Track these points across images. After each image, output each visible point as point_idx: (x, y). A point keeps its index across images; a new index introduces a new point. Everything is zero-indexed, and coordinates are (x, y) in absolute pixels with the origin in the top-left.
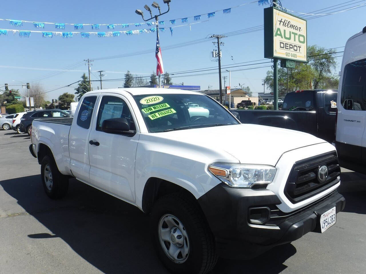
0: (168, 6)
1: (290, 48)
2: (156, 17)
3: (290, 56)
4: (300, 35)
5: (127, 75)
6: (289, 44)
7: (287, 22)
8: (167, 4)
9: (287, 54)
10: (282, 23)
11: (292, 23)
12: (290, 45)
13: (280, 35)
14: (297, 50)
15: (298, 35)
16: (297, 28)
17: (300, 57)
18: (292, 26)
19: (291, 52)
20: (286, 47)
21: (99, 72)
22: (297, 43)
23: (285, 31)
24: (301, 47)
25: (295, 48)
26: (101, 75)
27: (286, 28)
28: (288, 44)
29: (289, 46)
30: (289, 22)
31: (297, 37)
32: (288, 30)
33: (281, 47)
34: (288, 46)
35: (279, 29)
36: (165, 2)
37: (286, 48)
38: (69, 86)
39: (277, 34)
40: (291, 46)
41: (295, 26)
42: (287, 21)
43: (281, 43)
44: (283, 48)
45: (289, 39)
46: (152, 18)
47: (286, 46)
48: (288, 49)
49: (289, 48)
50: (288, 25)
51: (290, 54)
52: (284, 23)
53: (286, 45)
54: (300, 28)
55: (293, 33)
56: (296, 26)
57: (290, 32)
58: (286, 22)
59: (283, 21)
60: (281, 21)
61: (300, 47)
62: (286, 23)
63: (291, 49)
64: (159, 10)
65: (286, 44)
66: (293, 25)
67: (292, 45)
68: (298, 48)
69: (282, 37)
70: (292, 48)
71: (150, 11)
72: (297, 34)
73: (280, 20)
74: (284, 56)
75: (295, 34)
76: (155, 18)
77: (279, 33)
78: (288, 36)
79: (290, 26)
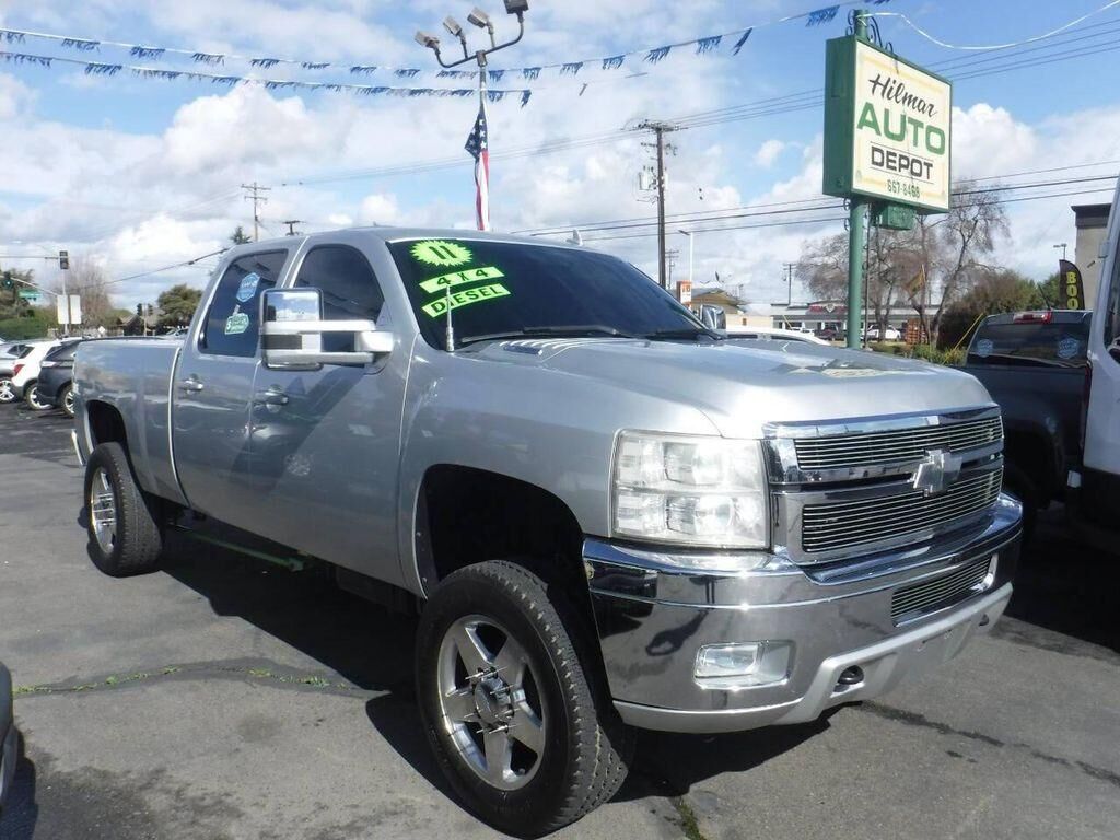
0: (521, 22)
1: (901, 166)
2: (480, 56)
3: (902, 192)
4: (931, 129)
6: (898, 153)
7: (895, 87)
8: (515, 16)
9: (892, 185)
10: (879, 88)
11: (909, 89)
12: (902, 157)
13: (874, 125)
14: (920, 175)
15: (925, 126)
16: (922, 104)
17: (929, 195)
18: (909, 99)
19: (902, 181)
20: (890, 164)
22: (921, 152)
23: (887, 112)
24: (931, 165)
25: (916, 167)
27: (891, 105)
28: (895, 155)
29: (897, 159)
30: (901, 84)
31: (922, 133)
32: (898, 110)
33: (874, 163)
34: (894, 162)
35: (869, 107)
36: (510, 11)
37: (888, 167)
38: (191, 263)
39: (863, 123)
40: (904, 162)
41: (916, 99)
42: (895, 82)
43: (874, 149)
44: (881, 164)
45: (900, 137)
46: (467, 59)
47: (889, 160)
48: (894, 168)
49: (897, 165)
50: (896, 96)
51: (901, 186)
52: (885, 87)
53: (891, 157)
54: (932, 106)
55: (912, 121)
56: (921, 101)
57: (903, 117)
58: (891, 84)
59: (883, 81)
60: (876, 82)
61: (929, 165)
62: (892, 88)
63: (902, 169)
64: (491, 33)
65: (889, 153)
66: (911, 96)
67: (907, 159)
68: (925, 168)
69: (878, 133)
70: (906, 167)
71: (463, 38)
72: (921, 125)
73: (875, 79)
74: (881, 190)
75: (918, 124)
77: (869, 117)
78: (895, 128)
79: (904, 99)
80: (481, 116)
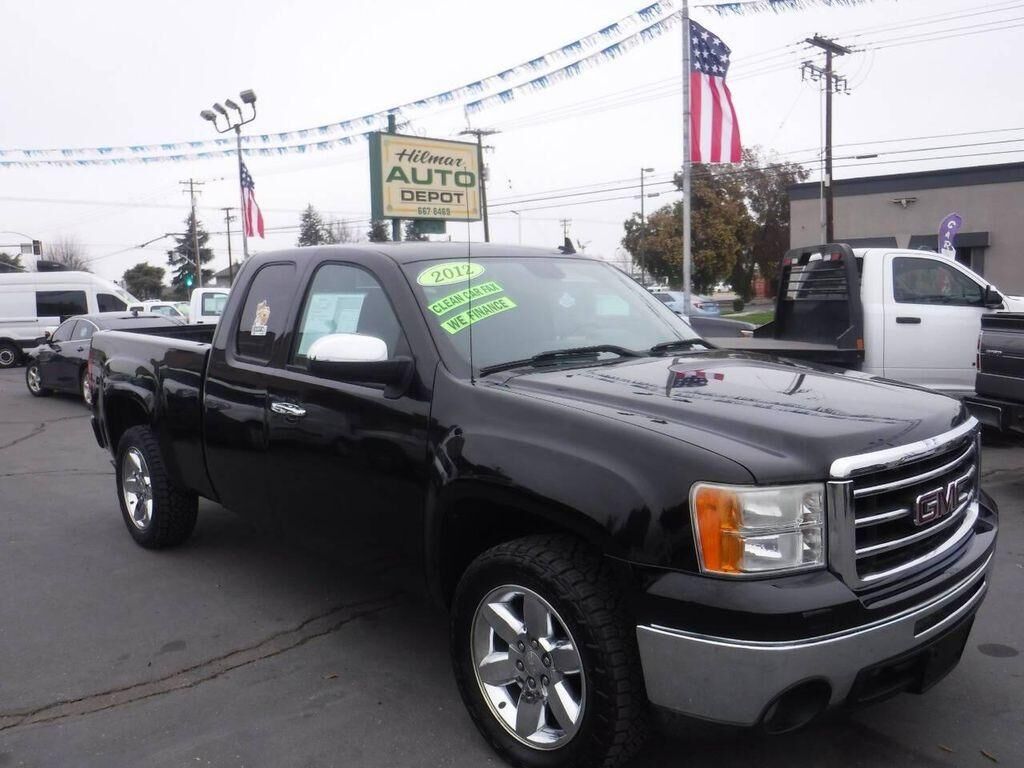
0: (254, 107)
1: (430, 198)
2: (237, 127)
3: (430, 213)
4: (457, 174)
5: (308, 216)
6: (427, 191)
7: (421, 154)
8: (250, 105)
9: (422, 210)
10: (405, 158)
11: (435, 153)
12: (431, 193)
13: (403, 178)
14: (451, 201)
15: (453, 173)
16: (449, 160)
17: (457, 212)
18: (436, 160)
19: (432, 207)
20: (420, 198)
21: (224, 209)
22: (451, 186)
23: (414, 171)
24: (462, 195)
25: (446, 198)
26: (228, 218)
27: (418, 165)
28: (424, 193)
29: (426, 195)
30: (426, 152)
31: (450, 178)
32: (424, 167)
33: (403, 198)
34: (424, 197)
35: (397, 169)
36: (246, 101)
37: (418, 200)
38: (143, 246)
39: (391, 177)
40: (434, 196)
41: (442, 158)
42: (419, 152)
43: (403, 192)
44: (412, 199)
45: (429, 181)
46: (230, 129)
47: (418, 196)
48: (424, 200)
49: (427, 198)
50: (422, 159)
51: (432, 210)
52: (411, 156)
54: (459, 160)
55: (437, 171)
57: (429, 171)
58: (416, 153)
59: (409, 152)
60: (403, 154)
61: (458, 195)
62: (417, 156)
63: (433, 201)
64: (240, 113)
65: (417, 193)
66: (437, 157)
67: (437, 194)
68: (455, 198)
69: (406, 181)
70: (436, 198)
71: (227, 115)
72: (450, 172)
73: (401, 152)
74: (416, 215)
75: (444, 173)
76: (234, 130)
77: (398, 174)
78: (423, 177)
79: (430, 161)
80: (242, 165)
